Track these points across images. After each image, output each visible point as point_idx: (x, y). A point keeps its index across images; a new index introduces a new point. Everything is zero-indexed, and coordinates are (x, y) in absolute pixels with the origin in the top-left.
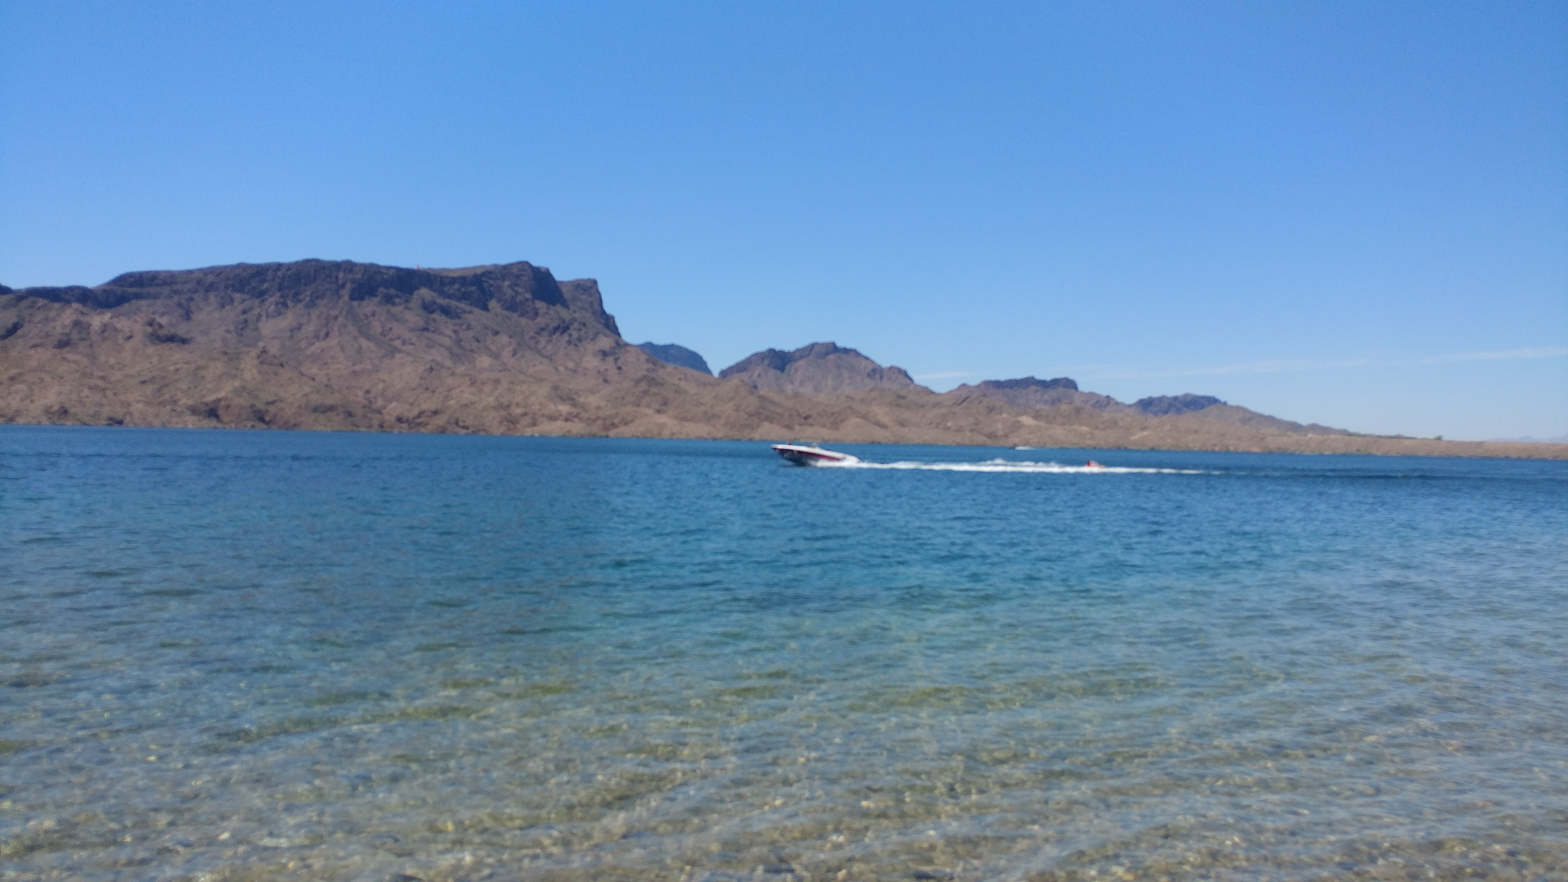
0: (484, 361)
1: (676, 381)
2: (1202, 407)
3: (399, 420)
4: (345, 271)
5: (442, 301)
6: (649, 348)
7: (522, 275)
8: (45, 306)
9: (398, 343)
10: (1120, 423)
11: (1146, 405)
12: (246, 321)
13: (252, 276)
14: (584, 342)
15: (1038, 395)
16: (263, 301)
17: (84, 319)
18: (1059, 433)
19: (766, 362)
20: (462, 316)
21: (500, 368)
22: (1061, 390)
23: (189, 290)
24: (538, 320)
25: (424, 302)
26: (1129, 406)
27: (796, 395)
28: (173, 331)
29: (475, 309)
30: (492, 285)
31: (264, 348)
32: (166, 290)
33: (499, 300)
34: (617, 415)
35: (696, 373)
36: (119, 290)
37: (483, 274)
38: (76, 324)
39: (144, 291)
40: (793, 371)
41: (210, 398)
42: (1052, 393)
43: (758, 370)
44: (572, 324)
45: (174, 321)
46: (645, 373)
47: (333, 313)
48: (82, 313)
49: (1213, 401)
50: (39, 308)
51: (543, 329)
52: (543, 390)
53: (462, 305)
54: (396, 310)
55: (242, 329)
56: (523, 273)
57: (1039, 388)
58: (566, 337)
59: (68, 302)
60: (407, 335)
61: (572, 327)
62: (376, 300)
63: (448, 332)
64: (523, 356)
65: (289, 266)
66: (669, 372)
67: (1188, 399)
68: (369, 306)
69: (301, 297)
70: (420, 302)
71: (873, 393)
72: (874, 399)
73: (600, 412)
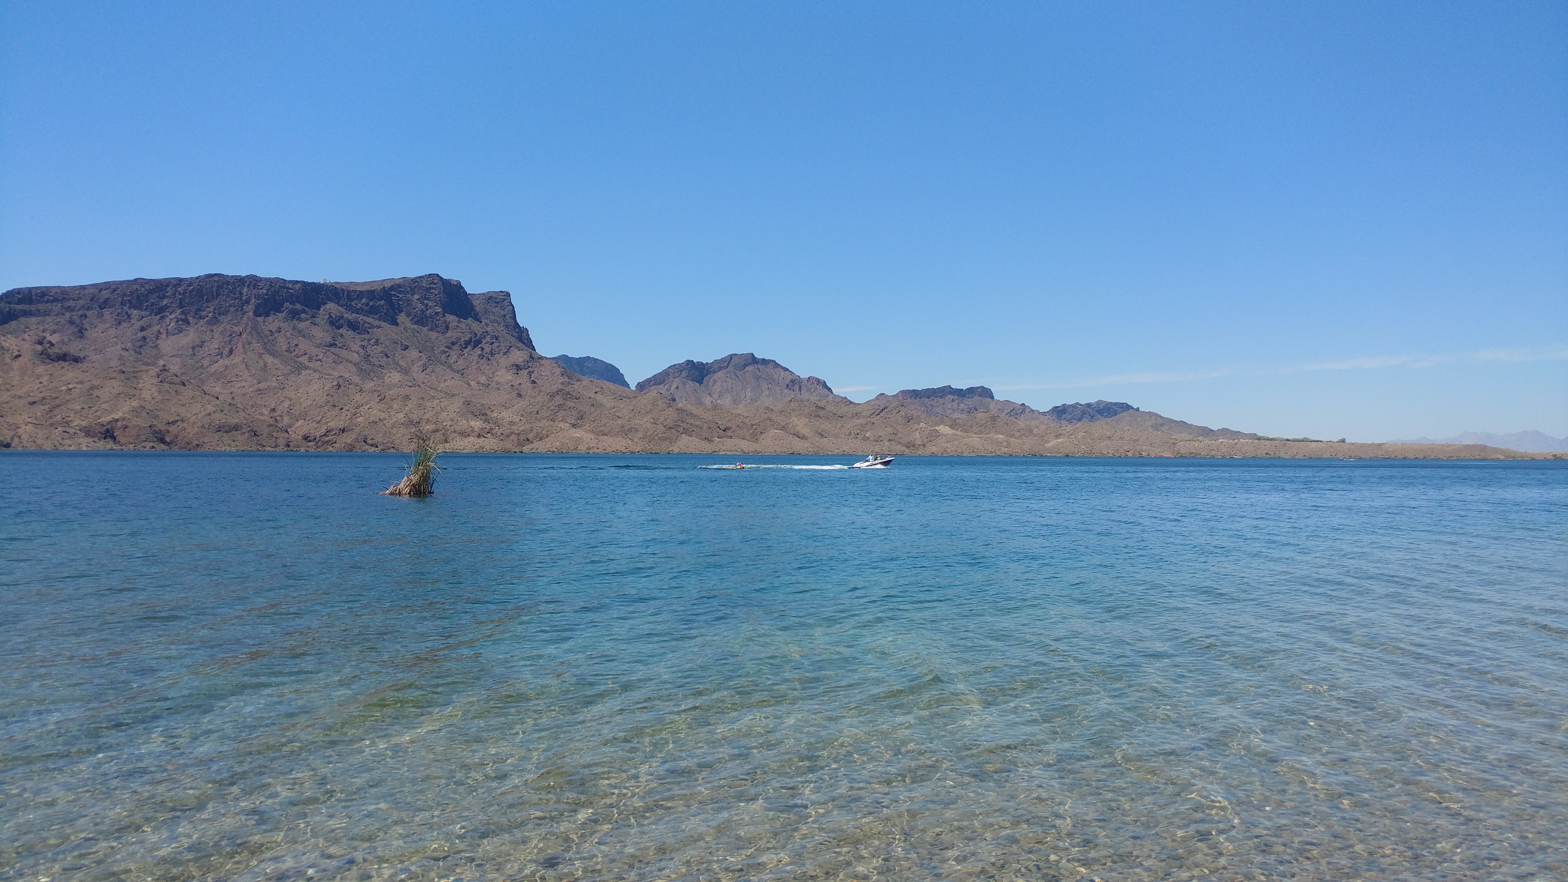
0: (394, 377)
1: (592, 396)
2: (1116, 413)
3: (306, 438)
4: (249, 286)
5: (350, 316)
6: (564, 361)
7: (433, 288)
9: (304, 360)
10: (1035, 430)
11: (1060, 412)
12: (144, 338)
13: (150, 292)
14: (497, 356)
15: (955, 404)
16: (162, 318)
18: (976, 442)
19: (684, 374)
20: (370, 330)
21: (410, 384)
22: (976, 398)
23: (83, 307)
24: (449, 334)
25: (330, 317)
26: (1044, 414)
27: (715, 407)
28: (65, 349)
29: (383, 324)
30: (401, 300)
31: (164, 366)
33: (408, 315)
34: (531, 430)
35: (612, 386)
37: (392, 288)
40: (711, 384)
41: (105, 419)
42: (969, 402)
43: (676, 382)
44: (485, 337)
45: (66, 339)
46: (560, 386)
47: (238, 329)
49: (1126, 407)
51: (453, 344)
52: (455, 406)
53: (370, 320)
54: (302, 325)
55: (141, 347)
56: (432, 286)
57: (956, 397)
58: (478, 351)
60: (314, 351)
61: (484, 342)
62: (281, 316)
63: (356, 347)
64: (433, 371)
65: (190, 282)
66: (585, 386)
67: (1101, 406)
68: (274, 322)
69: (203, 313)
70: (327, 317)
71: (792, 404)
72: (793, 410)
73: (514, 427)
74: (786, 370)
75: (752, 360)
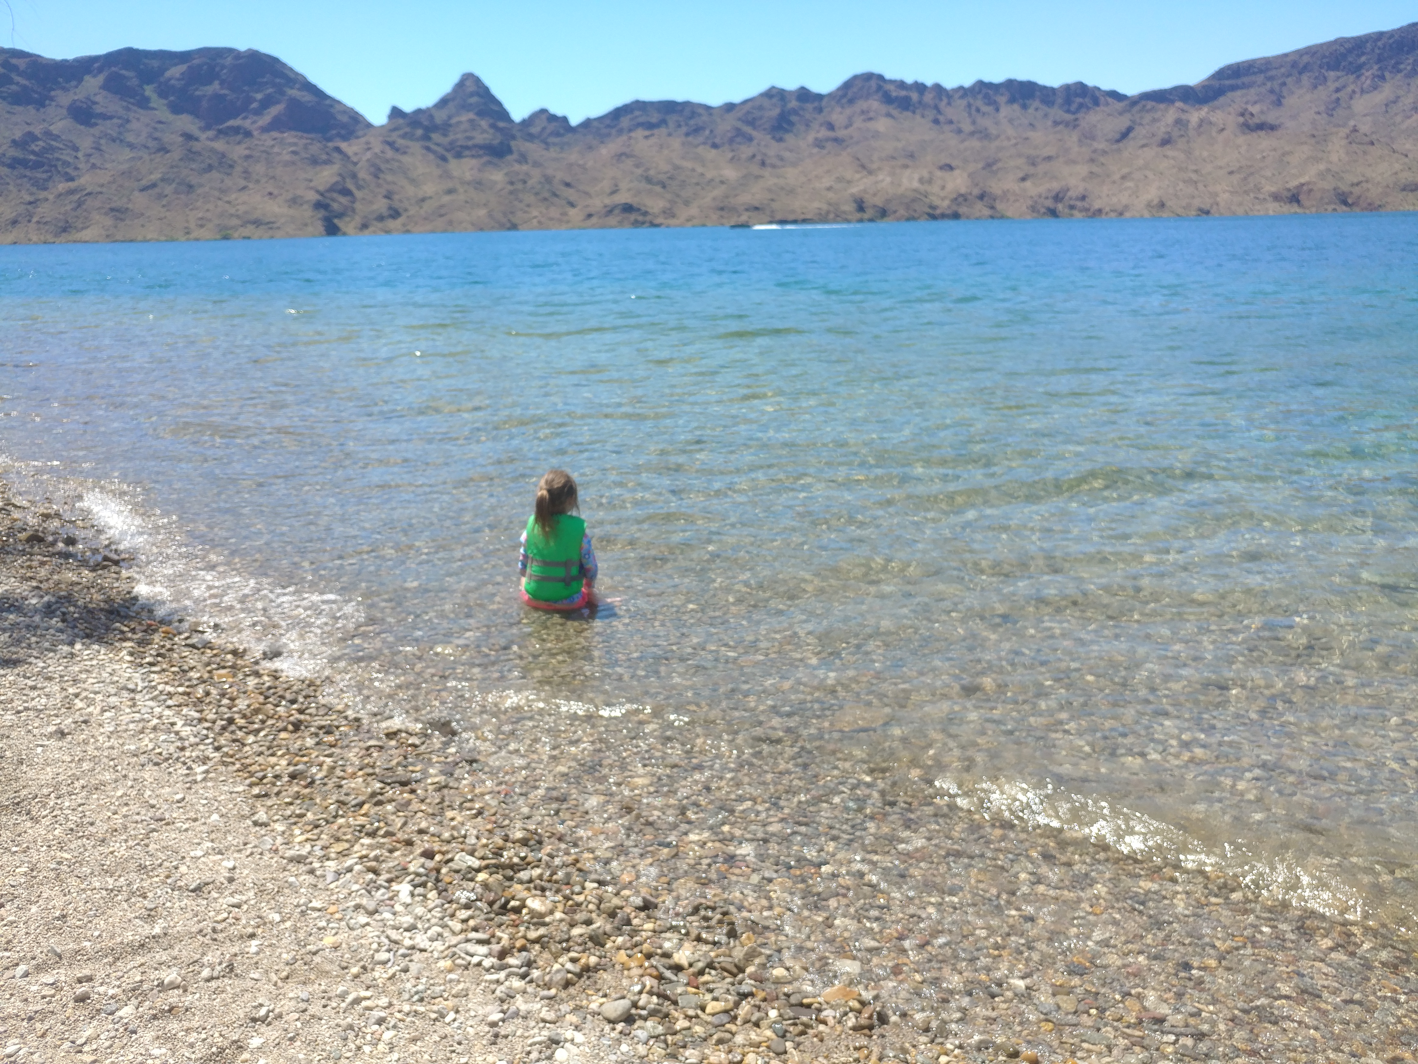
8: (1153, 108)
17: (1184, 117)
32: (1260, 78)
36: (1216, 84)
38: (1178, 122)
39: (1239, 82)
48: (1183, 111)
50: (1148, 111)
59: (1172, 102)
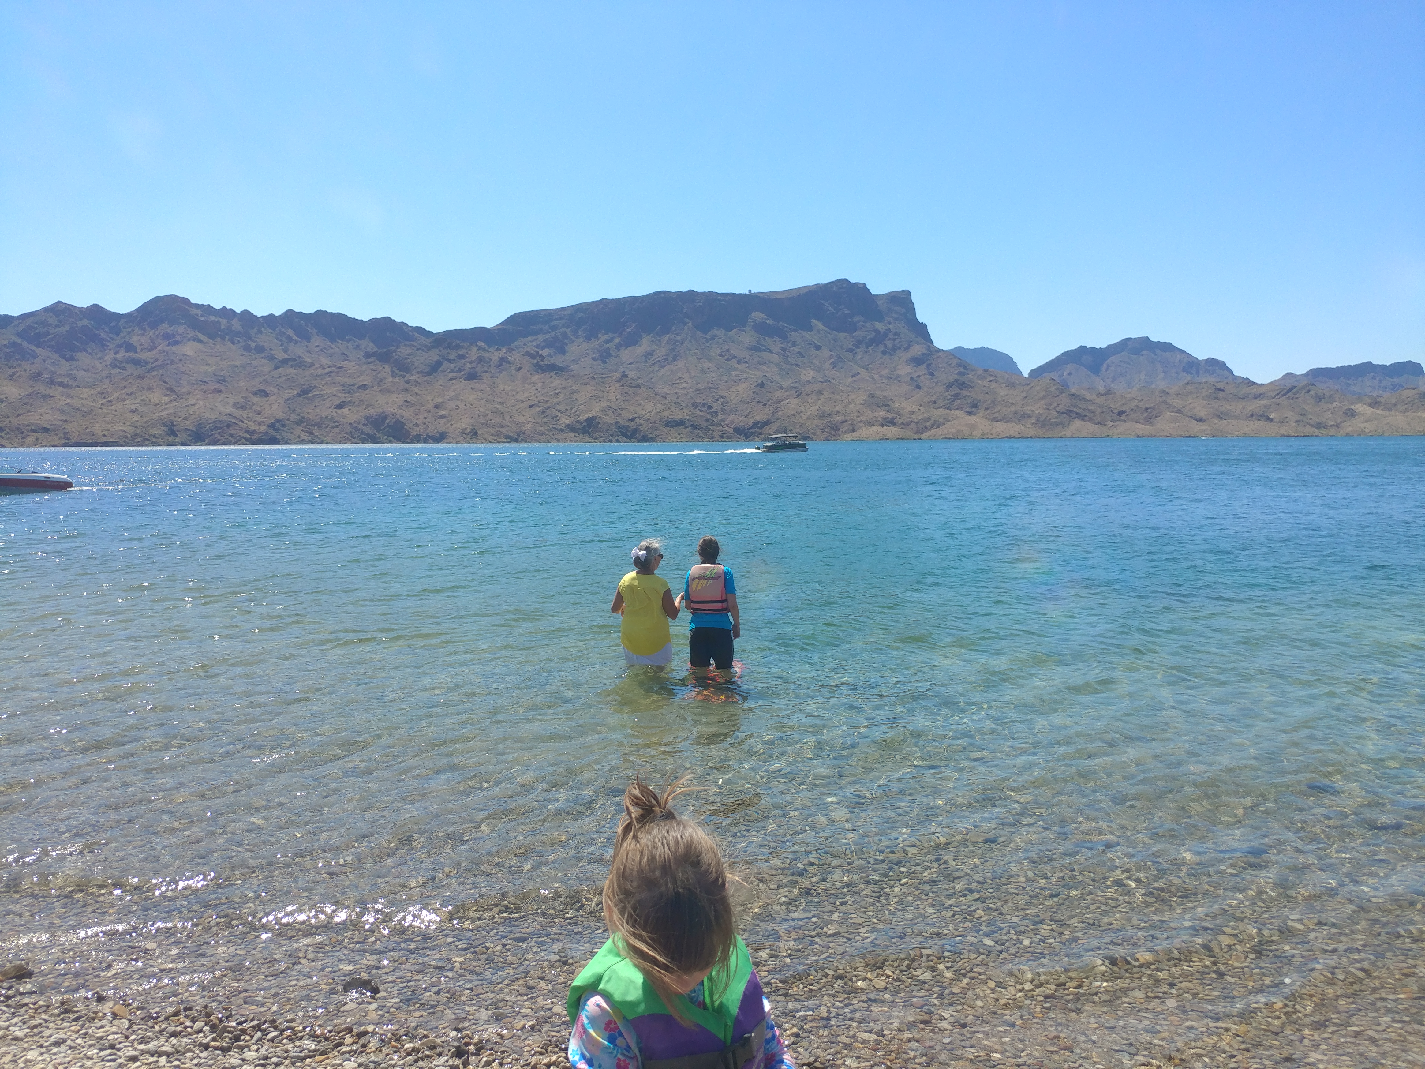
0: (809, 374)
1: (987, 384)
4: (689, 300)
5: (772, 323)
6: (960, 353)
7: (842, 292)
9: (733, 362)
12: (608, 350)
13: (613, 310)
14: (898, 351)
15: (1376, 381)
16: (622, 332)
17: (486, 355)
19: (1077, 360)
20: (789, 335)
21: (822, 380)
23: (563, 326)
24: (856, 333)
25: (756, 324)
27: (1108, 393)
28: (552, 361)
29: (799, 329)
31: (624, 372)
32: (545, 326)
33: (821, 319)
34: (929, 419)
37: (808, 294)
38: (481, 359)
39: (530, 328)
40: (1105, 368)
41: (583, 417)
42: (1392, 379)
43: (1068, 369)
44: (887, 335)
45: (551, 353)
46: (956, 377)
47: (680, 338)
48: (484, 350)
50: (453, 348)
51: (860, 342)
52: (861, 399)
53: (788, 325)
54: (733, 333)
55: (606, 357)
56: (842, 290)
57: (1377, 374)
58: (881, 348)
59: (474, 341)
60: (742, 355)
61: (887, 339)
63: (776, 349)
64: (842, 368)
65: (640, 299)
69: (653, 326)
70: (753, 324)
71: (1189, 387)
72: (1190, 393)
73: (913, 416)
74: (1183, 352)
75: (1145, 343)
